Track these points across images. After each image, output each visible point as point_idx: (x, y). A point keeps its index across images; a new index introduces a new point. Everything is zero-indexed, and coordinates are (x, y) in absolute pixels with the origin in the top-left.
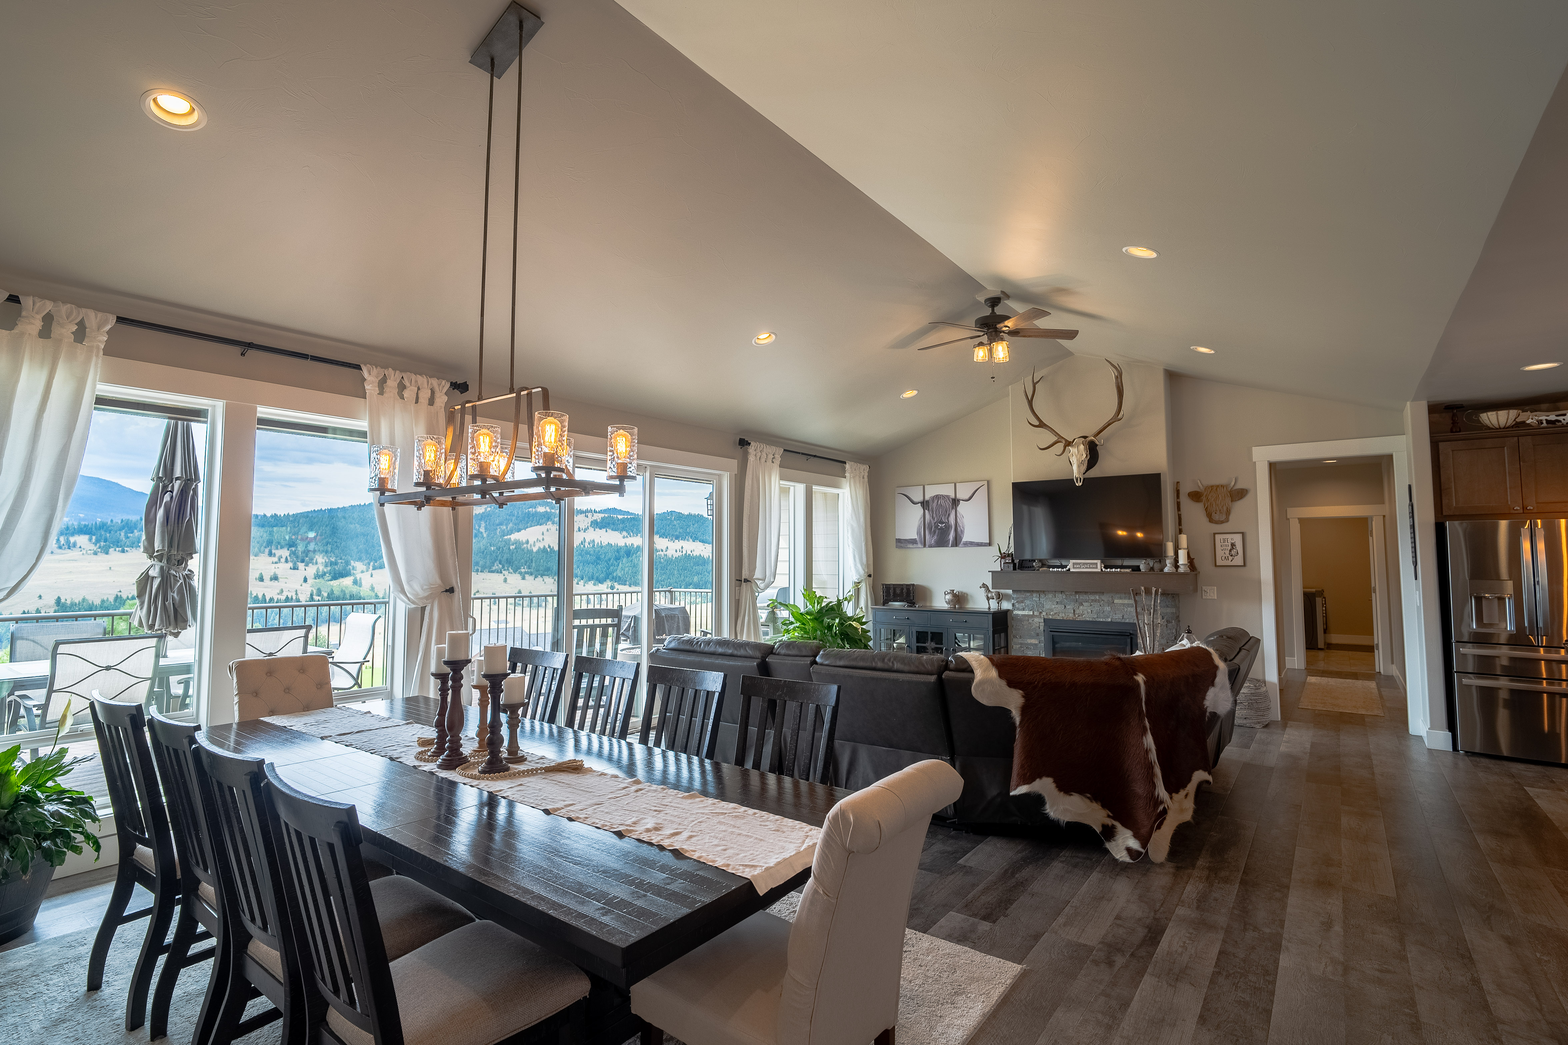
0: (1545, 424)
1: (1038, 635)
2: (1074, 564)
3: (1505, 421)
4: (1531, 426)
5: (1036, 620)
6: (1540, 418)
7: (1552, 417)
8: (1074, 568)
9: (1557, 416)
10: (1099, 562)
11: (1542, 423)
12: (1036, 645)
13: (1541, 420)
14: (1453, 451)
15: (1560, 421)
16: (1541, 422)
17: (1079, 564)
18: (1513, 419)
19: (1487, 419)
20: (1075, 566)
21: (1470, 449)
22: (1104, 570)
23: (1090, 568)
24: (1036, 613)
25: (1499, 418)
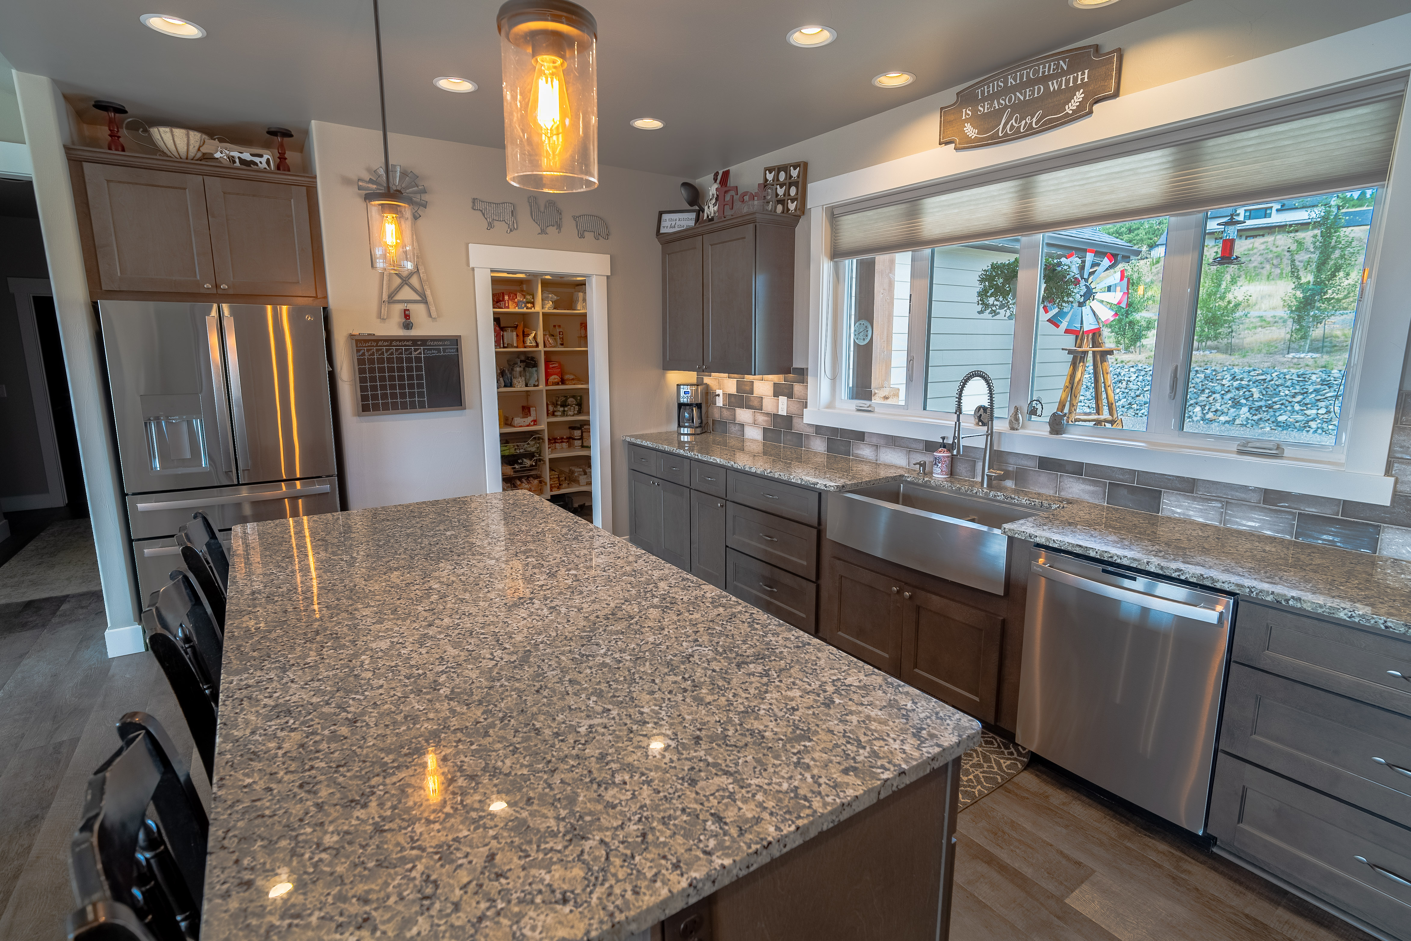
0: (238, 164)
3: (186, 148)
4: (220, 162)
6: (232, 154)
7: (247, 156)
9: (252, 155)
11: (234, 162)
13: (233, 157)
14: (108, 181)
15: (256, 164)
16: (232, 159)
18: (197, 148)
19: (159, 138)
21: (137, 184)
25: (176, 139)
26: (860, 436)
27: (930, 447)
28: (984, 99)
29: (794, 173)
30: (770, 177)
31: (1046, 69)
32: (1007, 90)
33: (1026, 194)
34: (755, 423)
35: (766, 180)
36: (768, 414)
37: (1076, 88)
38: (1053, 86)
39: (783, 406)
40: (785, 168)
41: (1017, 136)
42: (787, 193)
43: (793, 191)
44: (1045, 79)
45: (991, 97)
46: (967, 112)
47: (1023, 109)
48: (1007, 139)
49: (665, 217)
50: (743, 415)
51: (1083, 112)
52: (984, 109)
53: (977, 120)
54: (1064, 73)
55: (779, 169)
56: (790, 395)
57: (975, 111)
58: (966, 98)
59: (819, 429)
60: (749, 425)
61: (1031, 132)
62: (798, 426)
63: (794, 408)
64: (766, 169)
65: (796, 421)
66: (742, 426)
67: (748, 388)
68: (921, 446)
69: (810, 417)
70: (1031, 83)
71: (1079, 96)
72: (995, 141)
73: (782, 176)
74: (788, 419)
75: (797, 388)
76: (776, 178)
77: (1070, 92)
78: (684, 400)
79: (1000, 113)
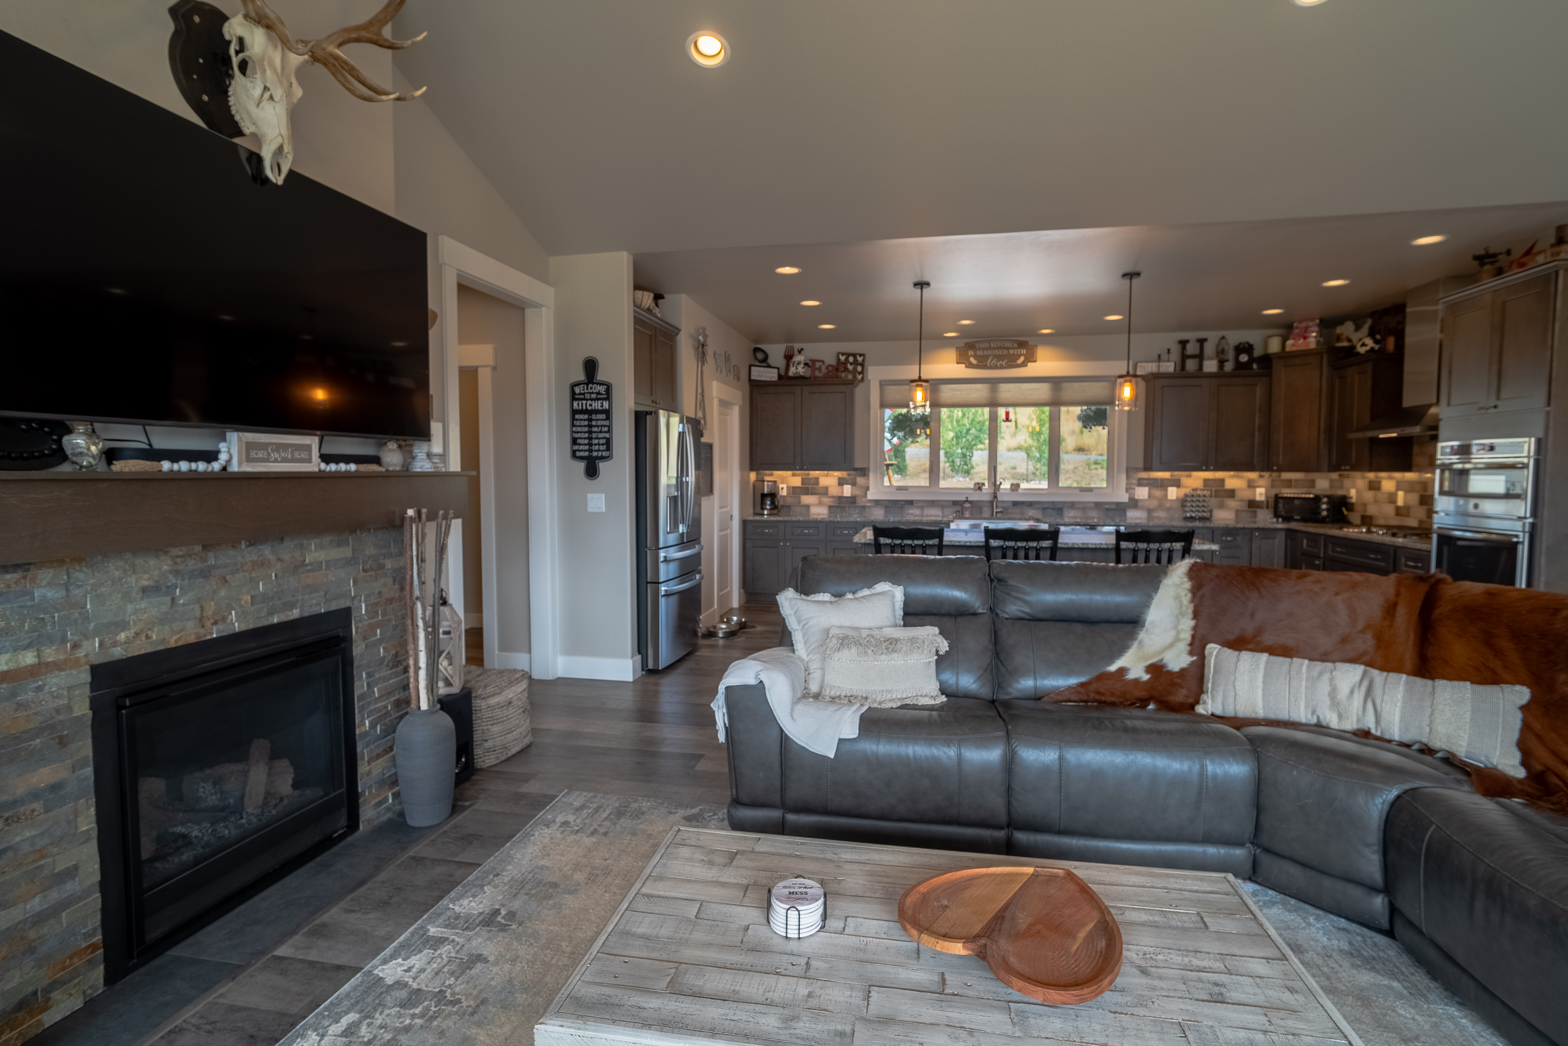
1: (63, 742)
2: (250, 446)
5: (55, 681)
8: (249, 460)
10: (312, 441)
12: (55, 787)
17: (264, 446)
20: (253, 454)
22: (323, 466)
23: (293, 460)
24: (50, 654)
26: (910, 503)
27: (955, 503)
28: (980, 349)
29: (860, 359)
30: (842, 358)
31: (1009, 345)
32: (990, 348)
33: (994, 391)
34: (820, 504)
35: (839, 360)
36: (833, 497)
37: (1021, 355)
38: (1011, 352)
39: (847, 491)
40: (854, 355)
41: (995, 367)
42: (855, 369)
43: (859, 368)
44: (1008, 348)
45: (984, 349)
46: (971, 353)
47: (999, 357)
48: (991, 368)
49: (753, 368)
50: (806, 499)
51: (1024, 365)
52: (980, 353)
53: (975, 357)
54: (1015, 348)
55: (849, 355)
56: (854, 484)
57: (975, 353)
58: (970, 346)
59: (877, 502)
60: (814, 505)
61: (1002, 367)
62: (860, 502)
63: (857, 492)
64: (839, 353)
65: (858, 499)
66: (808, 507)
67: (812, 482)
68: (951, 504)
69: (871, 495)
70: (1001, 348)
71: (1022, 359)
72: (985, 367)
73: (851, 359)
74: (852, 500)
75: (860, 480)
76: (847, 359)
77: (1019, 356)
78: (766, 491)
79: (987, 357)
